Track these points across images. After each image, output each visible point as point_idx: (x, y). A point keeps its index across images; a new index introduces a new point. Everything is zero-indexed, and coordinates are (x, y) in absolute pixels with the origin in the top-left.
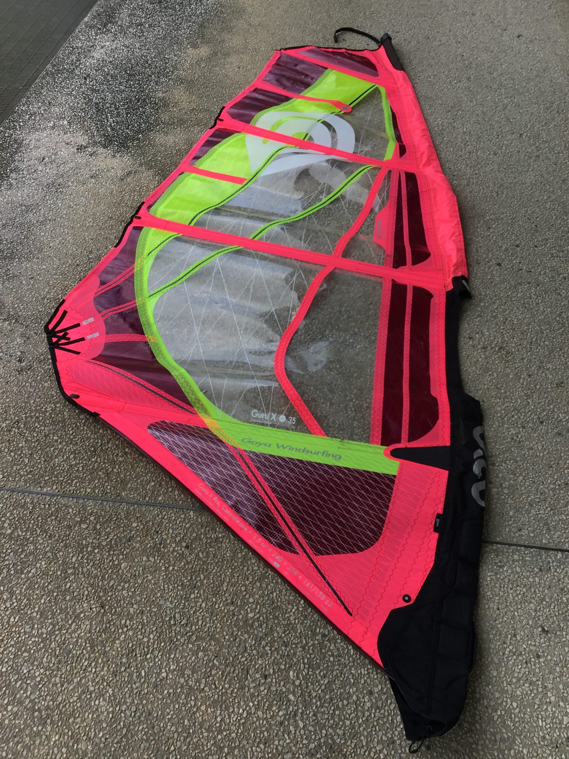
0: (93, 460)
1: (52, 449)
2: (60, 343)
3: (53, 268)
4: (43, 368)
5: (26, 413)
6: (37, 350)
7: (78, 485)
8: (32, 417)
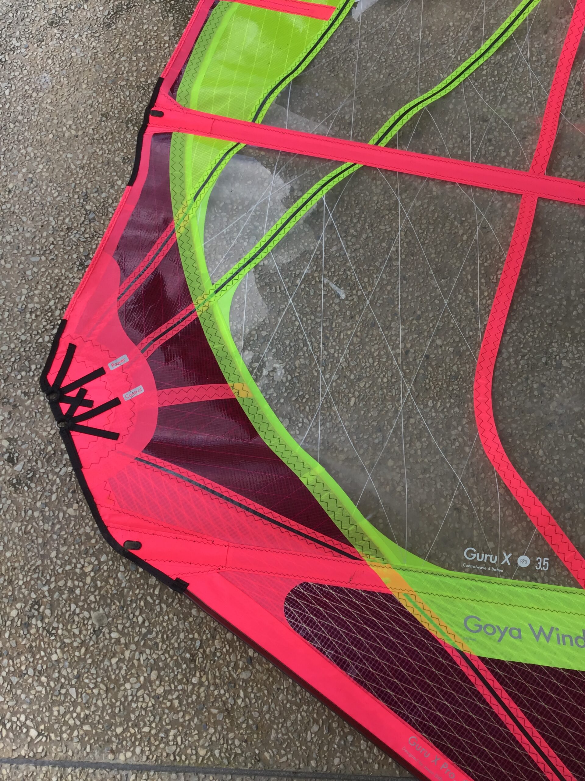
0: (195, 680)
1: (114, 661)
2: (77, 414)
3: (26, 240)
4: (57, 474)
5: (48, 582)
6: (37, 433)
7: (179, 739)
8: (60, 590)
